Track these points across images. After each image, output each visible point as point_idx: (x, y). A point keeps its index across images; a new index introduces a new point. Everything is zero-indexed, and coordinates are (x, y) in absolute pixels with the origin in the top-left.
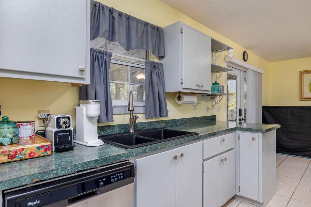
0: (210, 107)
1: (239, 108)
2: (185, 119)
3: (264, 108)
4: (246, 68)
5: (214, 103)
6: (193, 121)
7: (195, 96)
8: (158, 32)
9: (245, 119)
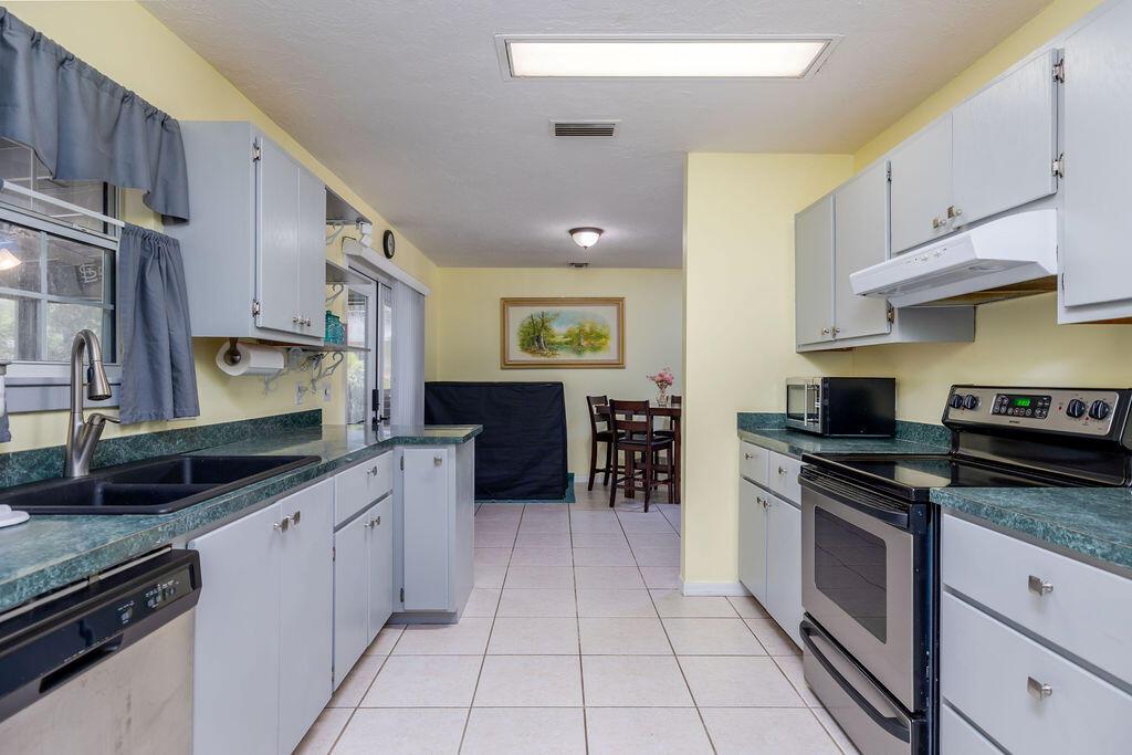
0: (306, 384)
1: (371, 387)
2: (241, 422)
3: (428, 385)
4: (391, 278)
5: (315, 373)
6: (263, 428)
7: (278, 351)
8: (165, 133)
9: (386, 419)
